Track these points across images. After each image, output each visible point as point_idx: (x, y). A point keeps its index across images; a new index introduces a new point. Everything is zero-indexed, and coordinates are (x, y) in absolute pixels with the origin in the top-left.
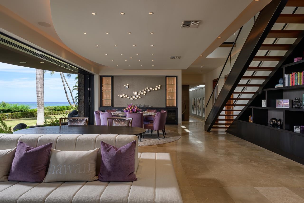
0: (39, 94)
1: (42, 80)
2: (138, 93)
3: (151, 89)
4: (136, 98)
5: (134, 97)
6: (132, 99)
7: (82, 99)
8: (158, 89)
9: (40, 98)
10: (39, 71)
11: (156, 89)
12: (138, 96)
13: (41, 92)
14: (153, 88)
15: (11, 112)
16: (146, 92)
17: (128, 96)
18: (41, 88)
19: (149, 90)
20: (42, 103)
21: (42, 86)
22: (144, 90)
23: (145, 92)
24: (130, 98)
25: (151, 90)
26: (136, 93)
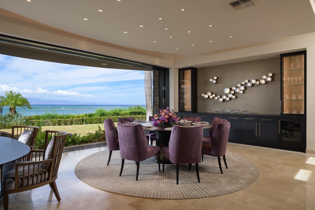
0: (147, 97)
1: (149, 82)
2: (231, 90)
3: (254, 81)
4: (228, 99)
5: (225, 97)
6: (221, 100)
7: (156, 101)
8: (267, 82)
9: (148, 100)
10: (147, 73)
11: (263, 82)
12: (230, 96)
13: (148, 95)
14: (257, 80)
15: (143, 115)
16: (246, 88)
17: (216, 96)
18: (148, 91)
19: (249, 85)
20: (149, 106)
21: (149, 88)
22: (242, 85)
23: (243, 88)
24: (218, 99)
25: (253, 85)
26: (227, 91)
